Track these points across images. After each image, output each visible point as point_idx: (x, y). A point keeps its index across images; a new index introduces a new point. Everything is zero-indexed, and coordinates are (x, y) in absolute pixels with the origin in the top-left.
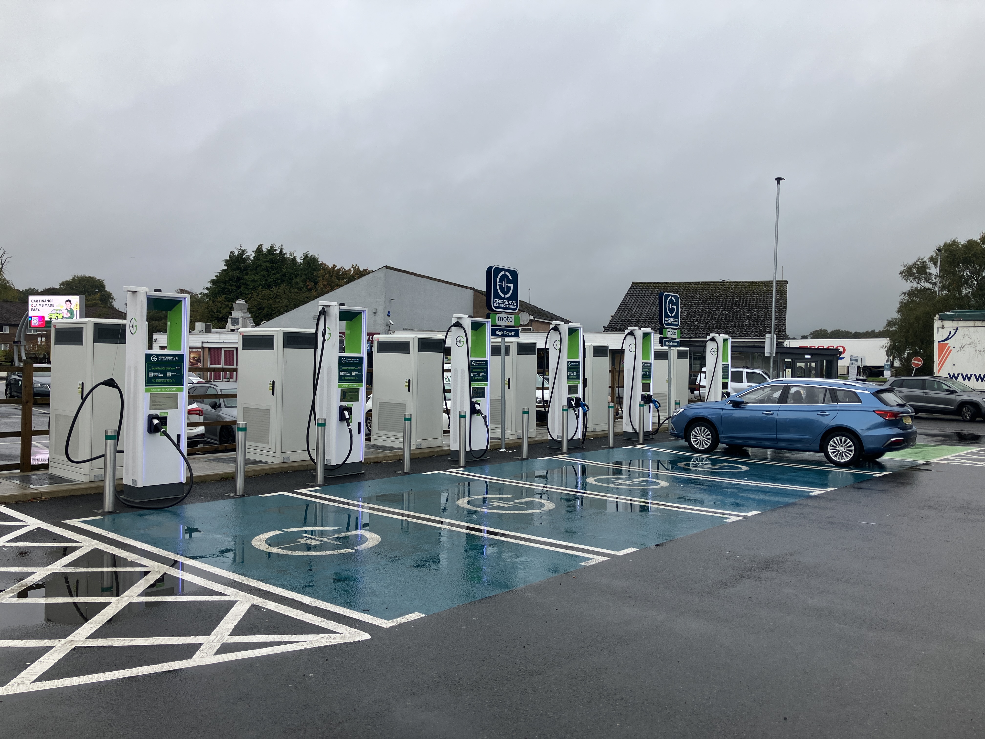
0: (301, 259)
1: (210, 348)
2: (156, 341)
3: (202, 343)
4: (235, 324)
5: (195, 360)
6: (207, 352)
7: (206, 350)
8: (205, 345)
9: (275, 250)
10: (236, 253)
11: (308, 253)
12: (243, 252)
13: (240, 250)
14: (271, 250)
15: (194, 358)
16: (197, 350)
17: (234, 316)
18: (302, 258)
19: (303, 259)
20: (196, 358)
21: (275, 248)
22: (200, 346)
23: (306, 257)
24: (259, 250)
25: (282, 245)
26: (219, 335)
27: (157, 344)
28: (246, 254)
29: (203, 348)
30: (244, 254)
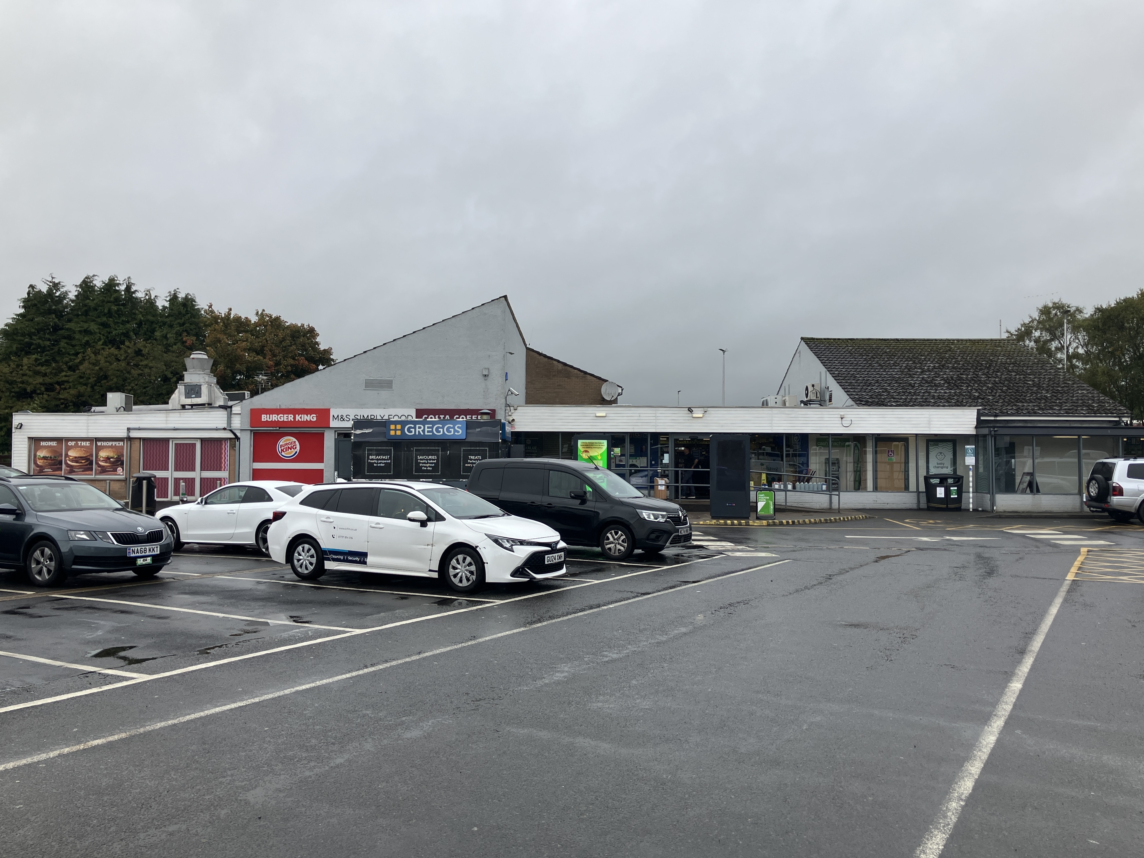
0: (166, 300)
1: (144, 439)
2: (20, 428)
3: (129, 429)
4: (194, 396)
5: (110, 462)
6: (138, 449)
7: (136, 444)
8: (134, 434)
9: (118, 284)
10: (44, 289)
11: (178, 291)
12: (56, 286)
13: (50, 282)
14: (111, 285)
15: (108, 459)
16: (114, 443)
17: (189, 381)
18: (168, 299)
19: (169, 301)
20: (112, 458)
21: (118, 282)
22: (123, 434)
23: (174, 298)
24: (86, 285)
25: (129, 278)
26: (164, 415)
27: (22, 434)
28: (62, 290)
29: (129, 439)
30: (58, 290)
